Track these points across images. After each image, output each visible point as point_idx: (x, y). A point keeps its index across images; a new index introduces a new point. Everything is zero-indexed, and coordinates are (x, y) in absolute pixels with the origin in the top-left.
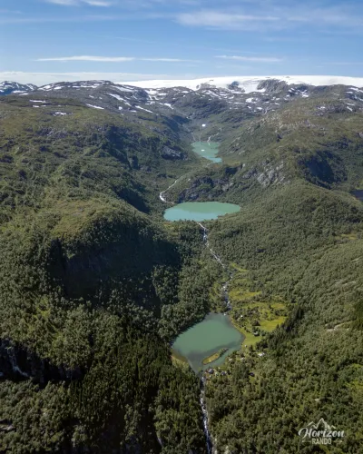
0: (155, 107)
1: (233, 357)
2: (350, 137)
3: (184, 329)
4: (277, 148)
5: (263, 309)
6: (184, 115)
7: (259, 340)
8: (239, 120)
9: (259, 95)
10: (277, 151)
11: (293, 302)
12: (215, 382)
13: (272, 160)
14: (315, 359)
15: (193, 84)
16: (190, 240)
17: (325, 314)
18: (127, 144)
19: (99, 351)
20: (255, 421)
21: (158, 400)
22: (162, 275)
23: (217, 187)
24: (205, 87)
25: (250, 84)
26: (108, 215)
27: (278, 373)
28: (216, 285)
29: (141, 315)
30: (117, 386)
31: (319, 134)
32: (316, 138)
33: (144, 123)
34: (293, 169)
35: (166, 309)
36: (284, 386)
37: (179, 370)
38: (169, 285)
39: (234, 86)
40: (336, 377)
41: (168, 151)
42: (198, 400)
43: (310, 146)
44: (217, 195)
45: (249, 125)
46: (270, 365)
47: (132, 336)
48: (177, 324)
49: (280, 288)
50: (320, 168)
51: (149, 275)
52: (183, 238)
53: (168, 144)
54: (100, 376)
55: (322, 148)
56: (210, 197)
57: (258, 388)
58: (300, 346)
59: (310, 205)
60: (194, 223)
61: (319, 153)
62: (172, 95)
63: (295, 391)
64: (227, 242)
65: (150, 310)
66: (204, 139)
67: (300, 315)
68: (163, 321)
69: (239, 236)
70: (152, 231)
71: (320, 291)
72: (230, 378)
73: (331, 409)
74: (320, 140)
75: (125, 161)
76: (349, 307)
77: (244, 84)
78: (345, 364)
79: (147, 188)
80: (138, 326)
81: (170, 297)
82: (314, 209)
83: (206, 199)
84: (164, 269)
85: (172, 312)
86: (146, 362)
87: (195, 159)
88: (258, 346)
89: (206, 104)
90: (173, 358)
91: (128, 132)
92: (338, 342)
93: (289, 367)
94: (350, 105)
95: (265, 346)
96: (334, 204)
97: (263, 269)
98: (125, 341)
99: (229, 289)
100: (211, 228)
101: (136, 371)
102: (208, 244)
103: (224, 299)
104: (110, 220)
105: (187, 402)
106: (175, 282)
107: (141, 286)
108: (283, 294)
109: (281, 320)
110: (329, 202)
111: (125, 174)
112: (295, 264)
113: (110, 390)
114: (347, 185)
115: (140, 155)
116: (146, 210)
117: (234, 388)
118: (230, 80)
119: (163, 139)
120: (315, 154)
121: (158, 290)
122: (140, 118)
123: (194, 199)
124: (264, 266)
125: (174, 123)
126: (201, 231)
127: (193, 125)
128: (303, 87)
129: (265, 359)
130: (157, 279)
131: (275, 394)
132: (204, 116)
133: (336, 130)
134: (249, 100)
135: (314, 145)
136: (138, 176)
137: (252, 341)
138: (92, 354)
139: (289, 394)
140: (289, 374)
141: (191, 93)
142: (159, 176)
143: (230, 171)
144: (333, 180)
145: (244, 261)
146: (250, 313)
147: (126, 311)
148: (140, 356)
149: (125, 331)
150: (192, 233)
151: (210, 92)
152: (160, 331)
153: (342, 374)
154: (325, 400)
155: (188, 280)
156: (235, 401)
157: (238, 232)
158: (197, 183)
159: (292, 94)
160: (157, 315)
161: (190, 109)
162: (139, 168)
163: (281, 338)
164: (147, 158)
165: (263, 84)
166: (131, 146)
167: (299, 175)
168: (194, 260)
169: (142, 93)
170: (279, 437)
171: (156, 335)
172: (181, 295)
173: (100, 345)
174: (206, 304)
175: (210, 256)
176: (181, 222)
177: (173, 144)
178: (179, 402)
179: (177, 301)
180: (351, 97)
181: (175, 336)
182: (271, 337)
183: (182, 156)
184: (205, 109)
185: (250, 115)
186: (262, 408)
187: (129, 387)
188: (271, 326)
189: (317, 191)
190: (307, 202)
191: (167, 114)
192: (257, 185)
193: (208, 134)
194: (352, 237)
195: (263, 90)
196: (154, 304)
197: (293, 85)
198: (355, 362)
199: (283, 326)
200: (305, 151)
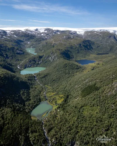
0: (10, 37)
1: (51, 113)
2: (73, 45)
3: (34, 108)
4: (54, 49)
5: (57, 97)
6: (22, 39)
7: (57, 106)
8: (40, 41)
9: (45, 33)
10: (54, 50)
11: (65, 94)
12: (47, 121)
13: (53, 53)
14: (74, 108)
15: (23, 29)
16: (31, 80)
17: (74, 95)
18: (3, 50)
19: (7, 121)
20: (60, 129)
21: (30, 131)
22: (24, 93)
23: (37, 63)
24: (27, 30)
25: (42, 30)
26: (1, 75)
27: (64, 114)
28: (42, 93)
29: (19, 106)
30: (15, 130)
31: (65, 45)
32: (64, 46)
33: (7, 42)
34: (59, 55)
35: (27, 103)
36: (67, 117)
37: (35, 121)
38: (27, 95)
39: (37, 30)
40: (80, 111)
41: (18, 52)
42: (42, 128)
43: (63, 49)
44: (38, 65)
45: (44, 42)
46: (62, 112)
47: (17, 113)
48: (31, 107)
49: (61, 90)
50: (66, 54)
51: (19, 93)
52: (29, 80)
53: (18, 49)
54: (8, 128)
55: (66, 49)
56: (35, 66)
57: (60, 120)
58: (69, 105)
59: (65, 66)
60: (32, 75)
61: (66, 50)
62: (16, 33)
63: (69, 118)
64: (43, 79)
65: (22, 104)
66: (30, 47)
67: (68, 97)
68: (27, 107)
69: (47, 77)
70: (18, 79)
71: (72, 89)
72: (51, 119)
73: (80, 120)
74: (65, 46)
75: (3, 56)
76: (80, 92)
77: (40, 29)
78: (81, 107)
79: (13, 65)
80: (18, 110)
81: (28, 99)
82: (67, 67)
83: (34, 67)
84: (24, 90)
85: (29, 104)
86: (23, 121)
87: (28, 54)
88: (57, 108)
89: (28, 36)
90: (32, 118)
91: (2, 46)
92: (78, 102)
93: (67, 112)
94: (72, 36)
95: (59, 108)
96: (72, 65)
97: (56, 86)
98: (15, 116)
99: (46, 93)
100: (38, 75)
101: (21, 124)
102: (37, 81)
103: (45, 97)
104: (2, 76)
105: (39, 129)
106: (29, 94)
107: (17, 97)
108: (62, 92)
109: (63, 99)
110: (71, 64)
111: (4, 60)
112: (64, 83)
113: (13, 132)
114: (74, 59)
115: (8, 54)
116: (14, 72)
117: (53, 122)
118: (35, 28)
119: (16, 47)
120: (64, 51)
121: (23, 97)
122: (6, 41)
123: (30, 67)
124: (55, 85)
125: (18, 42)
126: (34, 77)
127: (25, 43)
128: (58, 31)
129: (60, 111)
130: (22, 94)
131: (65, 120)
132: (28, 40)
133: (69, 43)
134: (42, 35)
135: (64, 48)
136: (8, 60)
137: (55, 107)
138: (4, 122)
139: (68, 119)
140: (67, 114)
141: (23, 32)
142: (16, 60)
143: (41, 57)
144: (70, 58)
145: (49, 84)
146: (54, 99)
147: (13, 106)
148: (21, 119)
149: (14, 113)
150: (31, 78)
151: (29, 32)
152: (26, 110)
153: (81, 110)
154: (78, 118)
155: (33, 93)
156: (53, 125)
157: (46, 76)
158: (30, 61)
159: (55, 33)
160: (24, 105)
161: (23, 37)
162: (8, 58)
163: (63, 104)
164: (11, 54)
165: (46, 30)
166: (4, 50)
167: (61, 57)
168: (34, 86)
169: (4, 32)
170: (67, 132)
171: (25, 112)
172: (31, 98)
173: (6, 119)
174: (40, 99)
175: (38, 84)
176: (27, 75)
177: (20, 49)
178: (36, 130)
179: (30, 100)
180: (71, 34)
181: (31, 111)
182: (61, 105)
183: (23, 53)
184: (28, 37)
185: (43, 39)
186: (61, 125)
187: (19, 130)
188: (60, 102)
189: (67, 61)
190: (65, 65)
191: (15, 39)
192: (50, 61)
193: (31, 46)
194: (77, 73)
195: (46, 32)
196: (23, 102)
197: (55, 30)
198: (83, 106)
199: (63, 101)
200: (62, 50)
